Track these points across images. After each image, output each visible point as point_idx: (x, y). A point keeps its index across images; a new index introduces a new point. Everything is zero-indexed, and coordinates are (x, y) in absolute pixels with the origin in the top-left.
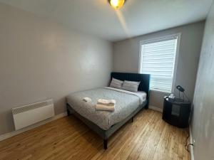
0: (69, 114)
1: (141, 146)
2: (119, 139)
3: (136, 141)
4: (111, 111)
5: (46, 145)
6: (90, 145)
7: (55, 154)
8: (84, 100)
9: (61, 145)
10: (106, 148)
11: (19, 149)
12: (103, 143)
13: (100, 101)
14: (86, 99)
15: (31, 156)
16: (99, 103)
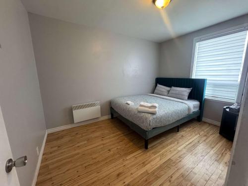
0: (112, 117)
1: (184, 154)
2: (160, 144)
3: (179, 149)
4: (153, 114)
5: (96, 137)
6: (131, 144)
7: (103, 144)
8: (127, 103)
9: (107, 139)
10: (146, 148)
11: (78, 136)
12: (144, 144)
13: (142, 103)
14: (129, 102)
15: (86, 142)
16: (141, 106)
